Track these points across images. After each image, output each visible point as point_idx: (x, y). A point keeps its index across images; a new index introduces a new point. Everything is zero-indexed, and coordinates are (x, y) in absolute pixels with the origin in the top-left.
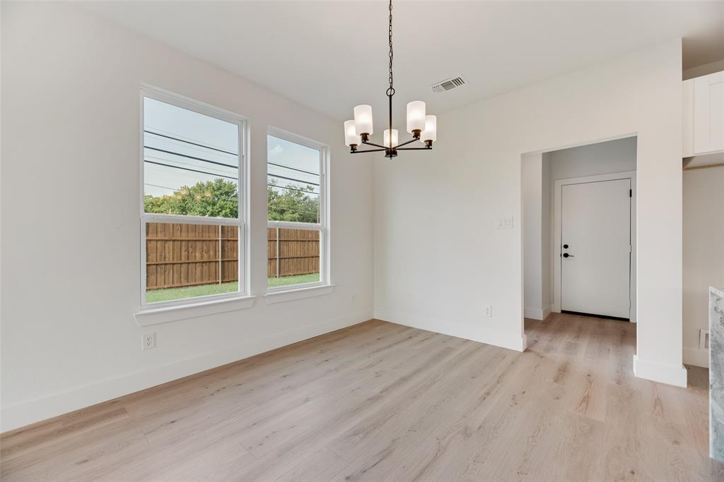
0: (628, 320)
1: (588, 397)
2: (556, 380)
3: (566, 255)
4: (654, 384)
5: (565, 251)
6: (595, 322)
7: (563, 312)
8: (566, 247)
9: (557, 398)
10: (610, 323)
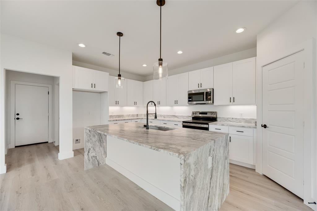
0: (47, 142)
1: (49, 174)
2: (33, 175)
3: (18, 119)
4: (66, 160)
5: (17, 116)
6: (35, 147)
7: (16, 147)
8: (18, 114)
9: (38, 181)
10: (41, 145)
